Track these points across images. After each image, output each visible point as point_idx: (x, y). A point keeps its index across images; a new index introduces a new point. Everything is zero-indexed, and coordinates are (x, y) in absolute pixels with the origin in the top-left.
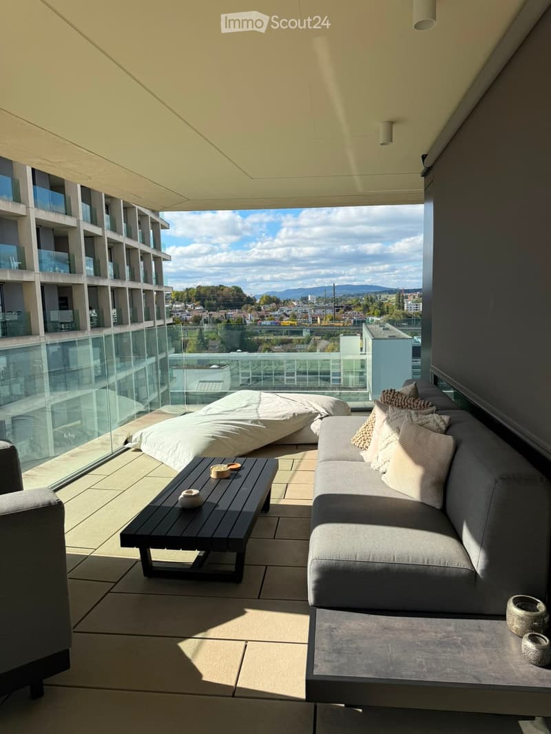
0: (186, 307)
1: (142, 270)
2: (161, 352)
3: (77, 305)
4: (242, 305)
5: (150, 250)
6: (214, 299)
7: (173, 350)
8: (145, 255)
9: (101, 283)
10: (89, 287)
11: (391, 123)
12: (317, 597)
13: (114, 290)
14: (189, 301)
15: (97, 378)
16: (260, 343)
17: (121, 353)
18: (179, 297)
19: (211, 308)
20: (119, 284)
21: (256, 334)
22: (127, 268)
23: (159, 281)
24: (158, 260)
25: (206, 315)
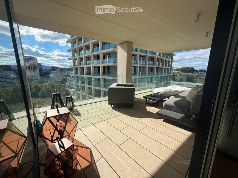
0: (178, 72)
1: (168, 64)
2: (169, 80)
3: (154, 71)
4: (193, 72)
5: (170, 60)
6: (186, 70)
7: (172, 80)
8: (169, 61)
9: (159, 67)
10: (156, 68)
11: (208, 33)
12: (164, 107)
13: (161, 68)
14: (179, 71)
15: (155, 84)
16: (197, 81)
17: (161, 80)
18: (177, 70)
19: (185, 72)
20: (162, 67)
21: (196, 79)
22: (164, 64)
23: (171, 66)
24: (172, 62)
25: (183, 74)
